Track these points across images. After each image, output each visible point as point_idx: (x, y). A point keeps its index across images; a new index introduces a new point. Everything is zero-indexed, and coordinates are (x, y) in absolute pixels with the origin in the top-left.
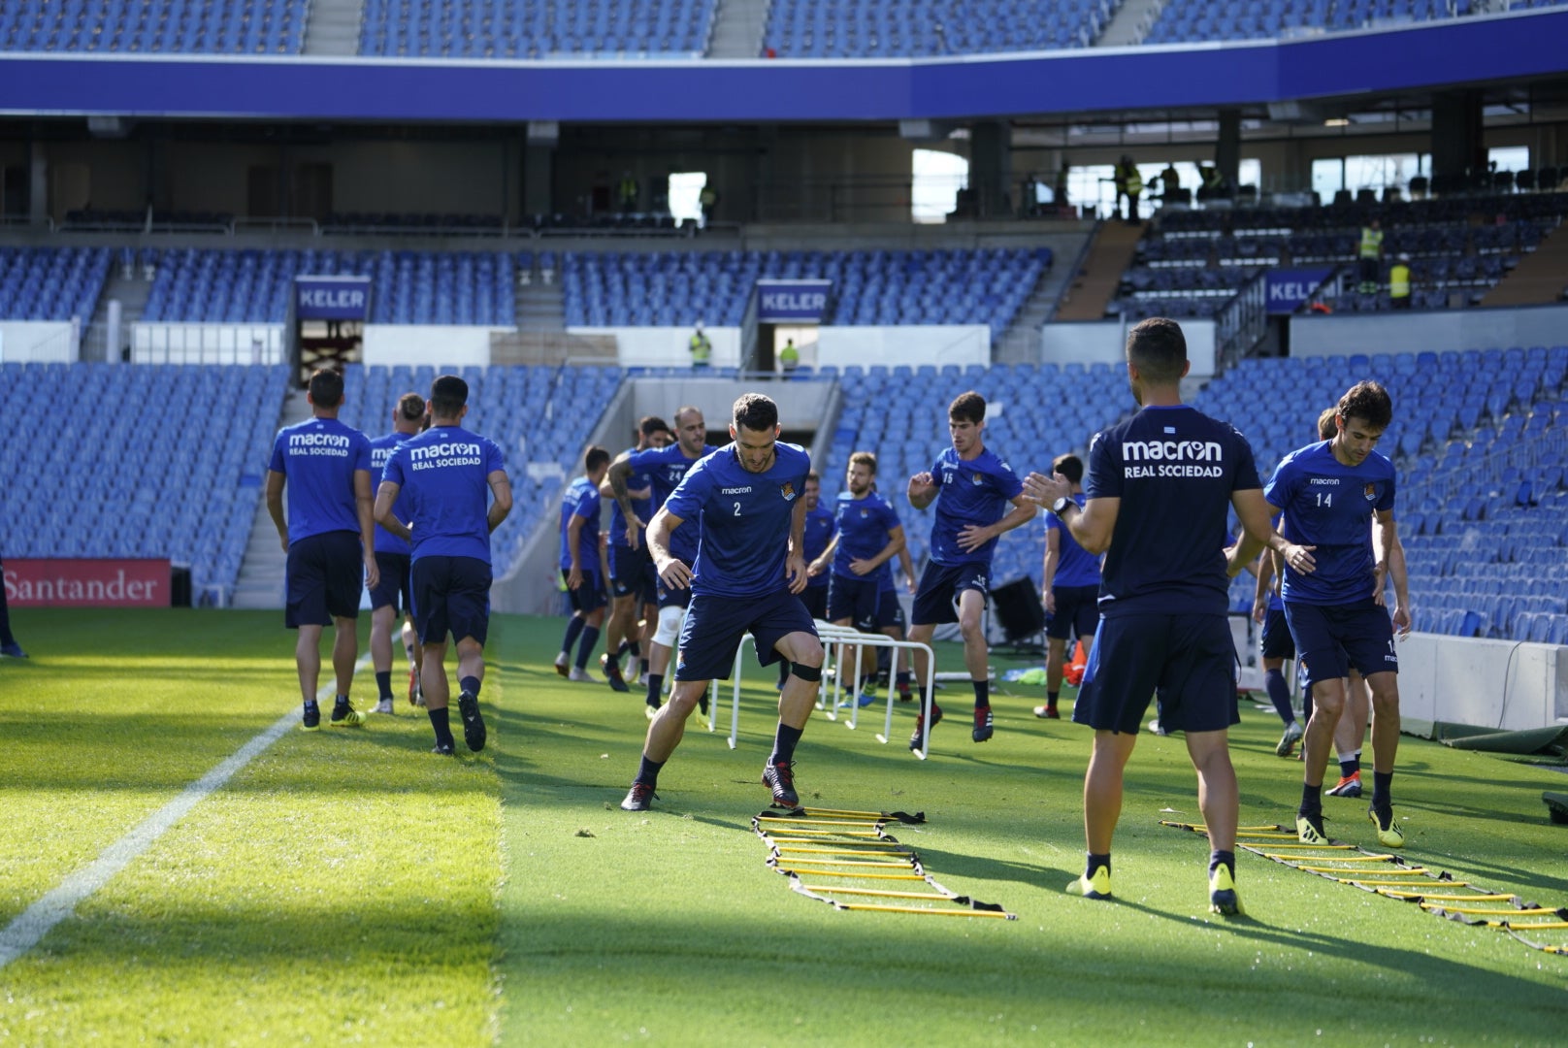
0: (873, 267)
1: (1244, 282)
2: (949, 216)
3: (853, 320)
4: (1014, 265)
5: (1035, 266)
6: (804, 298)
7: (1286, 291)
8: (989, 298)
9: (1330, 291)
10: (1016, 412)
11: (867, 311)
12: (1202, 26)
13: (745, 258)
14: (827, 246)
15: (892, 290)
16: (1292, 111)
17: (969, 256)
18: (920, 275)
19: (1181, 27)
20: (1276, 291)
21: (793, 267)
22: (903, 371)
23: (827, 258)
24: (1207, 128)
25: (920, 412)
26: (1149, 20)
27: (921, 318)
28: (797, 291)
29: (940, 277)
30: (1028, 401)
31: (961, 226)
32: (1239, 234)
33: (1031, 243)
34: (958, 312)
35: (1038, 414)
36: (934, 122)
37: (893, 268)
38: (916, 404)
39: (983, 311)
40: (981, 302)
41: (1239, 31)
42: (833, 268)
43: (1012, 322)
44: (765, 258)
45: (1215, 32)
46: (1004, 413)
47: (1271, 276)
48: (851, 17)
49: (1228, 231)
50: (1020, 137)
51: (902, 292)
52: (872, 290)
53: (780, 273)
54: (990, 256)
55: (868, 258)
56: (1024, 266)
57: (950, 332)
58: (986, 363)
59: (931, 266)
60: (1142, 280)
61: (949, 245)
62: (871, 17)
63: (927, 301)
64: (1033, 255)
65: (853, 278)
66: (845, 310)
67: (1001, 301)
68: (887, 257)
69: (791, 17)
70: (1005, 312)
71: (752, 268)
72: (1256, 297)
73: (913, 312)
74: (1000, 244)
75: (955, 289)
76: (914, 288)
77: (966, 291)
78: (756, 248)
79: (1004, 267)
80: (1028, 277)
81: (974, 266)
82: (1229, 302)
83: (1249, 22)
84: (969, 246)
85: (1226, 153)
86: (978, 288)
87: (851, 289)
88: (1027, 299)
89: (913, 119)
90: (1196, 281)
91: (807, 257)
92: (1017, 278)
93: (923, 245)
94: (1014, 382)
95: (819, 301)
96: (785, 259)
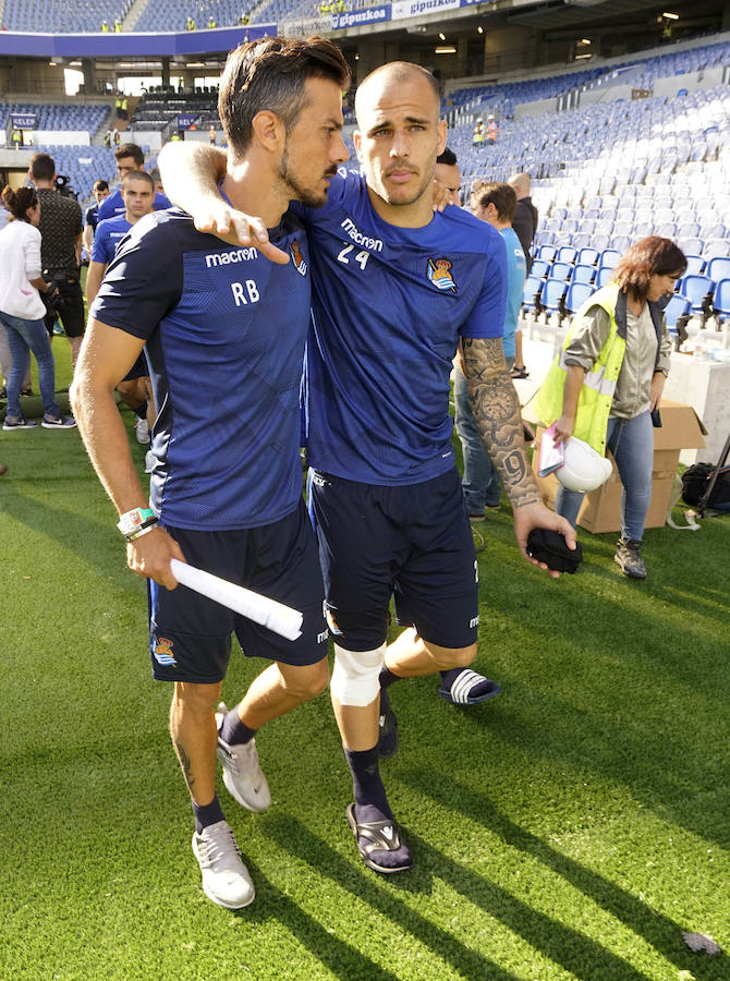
0: (51, 110)
1: (171, 119)
2: (77, 93)
3: (44, 128)
4: (98, 111)
5: (105, 111)
6: (28, 120)
7: (184, 122)
8: (90, 122)
9: (197, 122)
10: (97, 162)
11: (49, 126)
12: (152, 27)
13: (7, 105)
14: (35, 103)
15: (57, 118)
16: (181, 59)
17: (83, 107)
18: (66, 113)
19: (145, 27)
20: (181, 122)
21: (24, 109)
22: (60, 147)
23: (36, 107)
24: (159, 65)
25: (65, 161)
26: (134, 23)
27: (67, 128)
28: (25, 118)
29: (73, 115)
30: (101, 158)
31: (80, 97)
32: (169, 102)
33: (103, 104)
34: (79, 127)
35: (104, 162)
36: (64, 58)
37: (58, 110)
38: (64, 158)
39: (87, 127)
40: (87, 123)
41: (164, 29)
42: (37, 110)
43: (97, 131)
44: (14, 106)
45: (156, 29)
46: (93, 162)
47: (180, 117)
48: (33, 17)
49: (166, 101)
50: (99, 66)
51: (61, 119)
52: (50, 118)
53: (20, 111)
54: (90, 108)
55: (49, 107)
56: (101, 111)
57: (76, 133)
58: (88, 144)
59: (70, 110)
60: (138, 117)
61: (76, 103)
62: (40, 17)
63: (69, 123)
64: (104, 108)
65: (44, 114)
66: (41, 125)
67: (93, 123)
68: (56, 107)
69: (11, 16)
70: (95, 127)
71: (10, 109)
72: (175, 124)
73: (64, 126)
74: (93, 103)
75: (78, 119)
76: (65, 118)
77: (82, 119)
78: (11, 102)
79: (94, 111)
80: (102, 115)
81: (84, 111)
82: (166, 125)
83: (166, 26)
84: (83, 103)
85: (166, 74)
86: (86, 119)
87: (43, 118)
88: (102, 123)
89: (57, 56)
90: (156, 118)
91: (29, 106)
92: (99, 116)
93: (68, 103)
94: (97, 152)
95: (33, 121)
96: (21, 106)
